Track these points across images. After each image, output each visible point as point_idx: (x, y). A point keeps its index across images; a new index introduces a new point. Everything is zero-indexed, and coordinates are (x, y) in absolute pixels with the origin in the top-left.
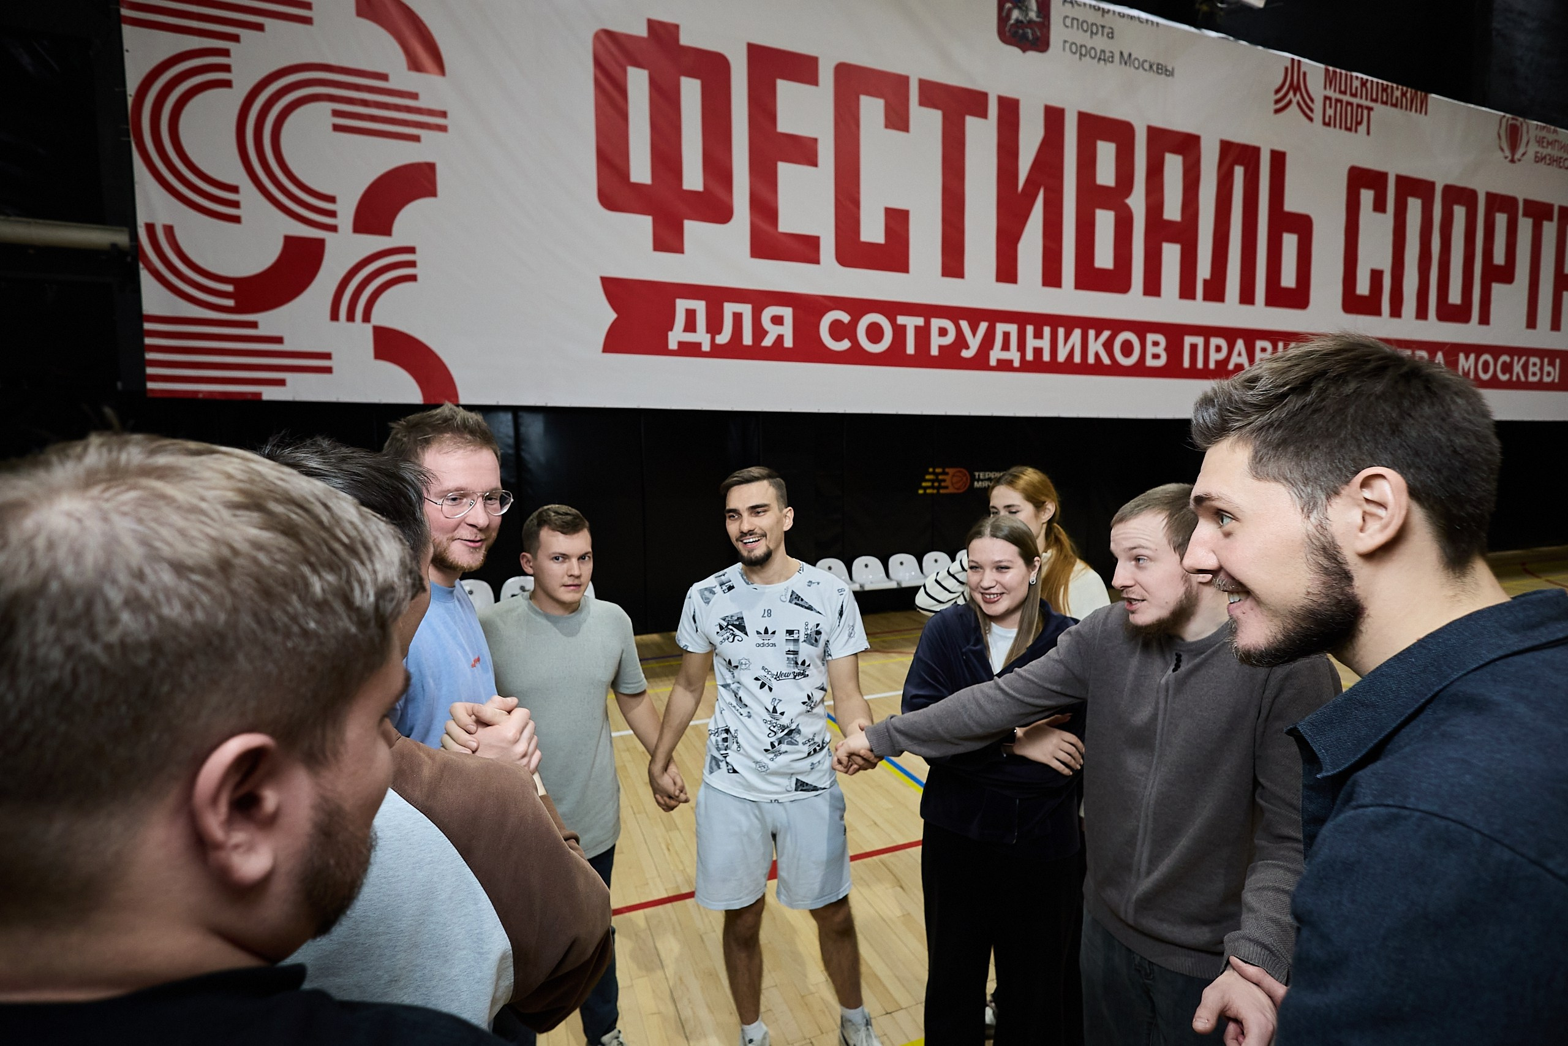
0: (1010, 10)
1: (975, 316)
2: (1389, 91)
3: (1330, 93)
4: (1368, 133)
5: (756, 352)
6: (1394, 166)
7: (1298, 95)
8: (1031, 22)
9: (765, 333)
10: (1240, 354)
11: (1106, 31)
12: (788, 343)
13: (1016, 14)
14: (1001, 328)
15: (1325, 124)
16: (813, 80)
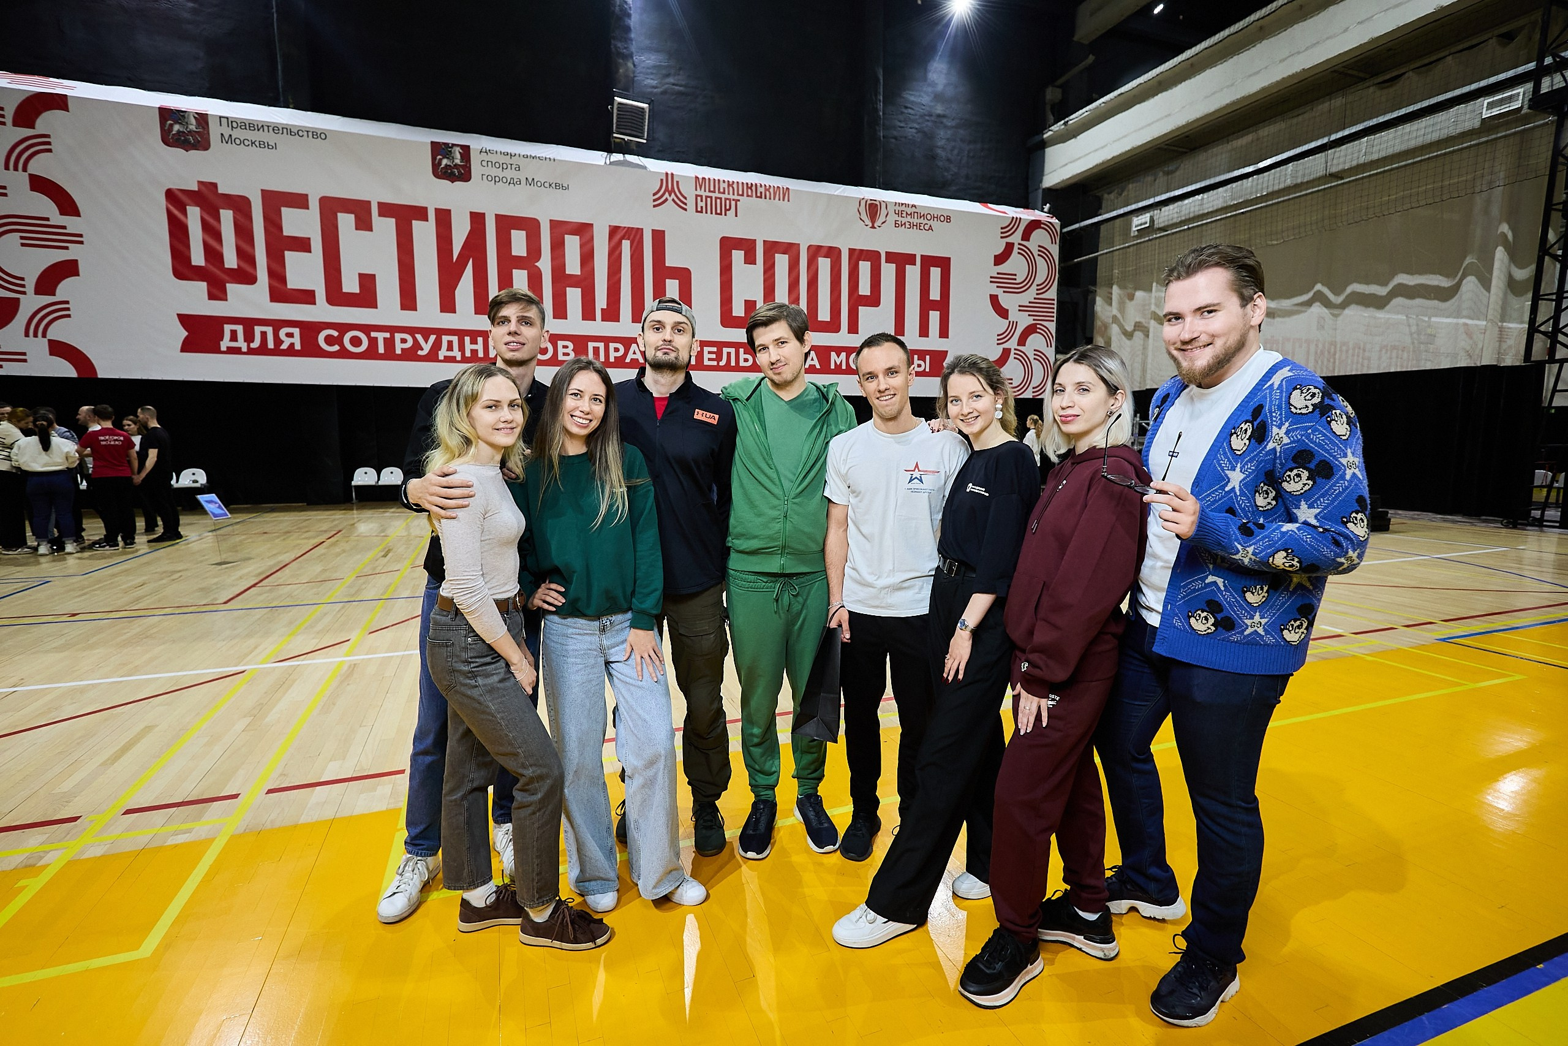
0: (440, 160)
2: (754, 188)
3: (700, 192)
4: (736, 216)
5: (277, 352)
6: (761, 236)
7: (673, 195)
8: (456, 165)
9: (283, 342)
11: (514, 167)
12: (298, 347)
15: (698, 212)
16: (305, 207)
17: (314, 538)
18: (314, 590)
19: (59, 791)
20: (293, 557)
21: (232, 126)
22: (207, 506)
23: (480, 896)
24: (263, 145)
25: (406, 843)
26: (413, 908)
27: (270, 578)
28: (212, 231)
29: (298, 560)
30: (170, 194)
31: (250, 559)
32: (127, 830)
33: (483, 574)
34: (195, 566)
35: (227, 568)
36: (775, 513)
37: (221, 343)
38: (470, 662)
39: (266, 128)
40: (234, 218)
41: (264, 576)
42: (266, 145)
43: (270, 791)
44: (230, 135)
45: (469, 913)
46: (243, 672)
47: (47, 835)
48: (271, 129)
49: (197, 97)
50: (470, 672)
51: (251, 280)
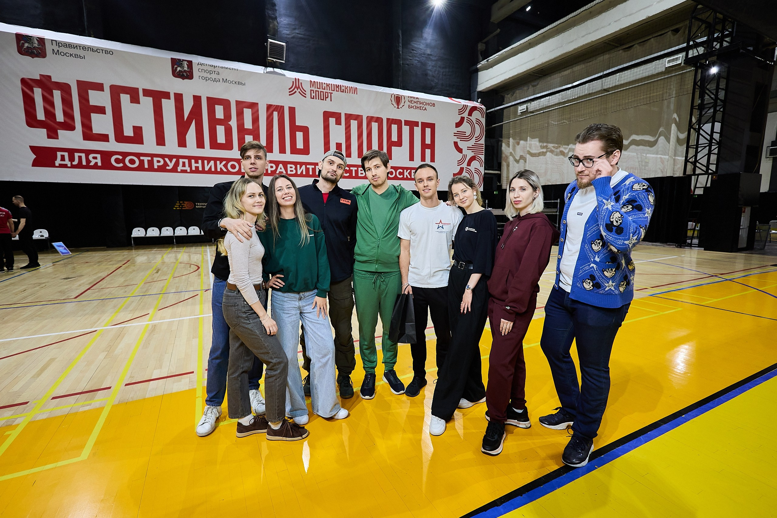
0: (176, 68)
1: (171, 157)
2: (339, 87)
3: (312, 89)
4: (331, 101)
5: (88, 167)
6: (343, 111)
7: (299, 89)
8: (185, 71)
9: (91, 162)
10: (281, 169)
11: (216, 73)
12: (100, 164)
13: (179, 69)
14: (181, 161)
15: (311, 98)
16: (102, 90)
17: (116, 264)
18: (123, 290)
19: (13, 391)
20: (106, 274)
21: (59, 46)
22: (58, 249)
23: (246, 421)
24: (76, 56)
25: (206, 401)
26: (213, 429)
27: (97, 285)
28: (48, 102)
29: (109, 276)
30: (24, 81)
31: (82, 276)
32: (57, 406)
33: (249, 273)
34: (52, 280)
35: (70, 281)
36: (373, 245)
37: (56, 161)
38: (246, 313)
39: (78, 47)
40: (61, 94)
41: (93, 284)
42: (79, 56)
43: (126, 385)
44: (58, 50)
45: (241, 429)
46: (96, 331)
47: (13, 411)
48: (81, 48)
49: (37, 29)
50: (247, 317)
51: (72, 128)
